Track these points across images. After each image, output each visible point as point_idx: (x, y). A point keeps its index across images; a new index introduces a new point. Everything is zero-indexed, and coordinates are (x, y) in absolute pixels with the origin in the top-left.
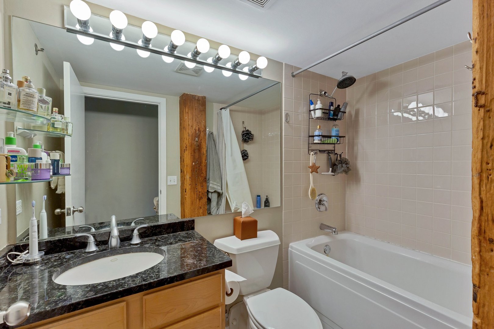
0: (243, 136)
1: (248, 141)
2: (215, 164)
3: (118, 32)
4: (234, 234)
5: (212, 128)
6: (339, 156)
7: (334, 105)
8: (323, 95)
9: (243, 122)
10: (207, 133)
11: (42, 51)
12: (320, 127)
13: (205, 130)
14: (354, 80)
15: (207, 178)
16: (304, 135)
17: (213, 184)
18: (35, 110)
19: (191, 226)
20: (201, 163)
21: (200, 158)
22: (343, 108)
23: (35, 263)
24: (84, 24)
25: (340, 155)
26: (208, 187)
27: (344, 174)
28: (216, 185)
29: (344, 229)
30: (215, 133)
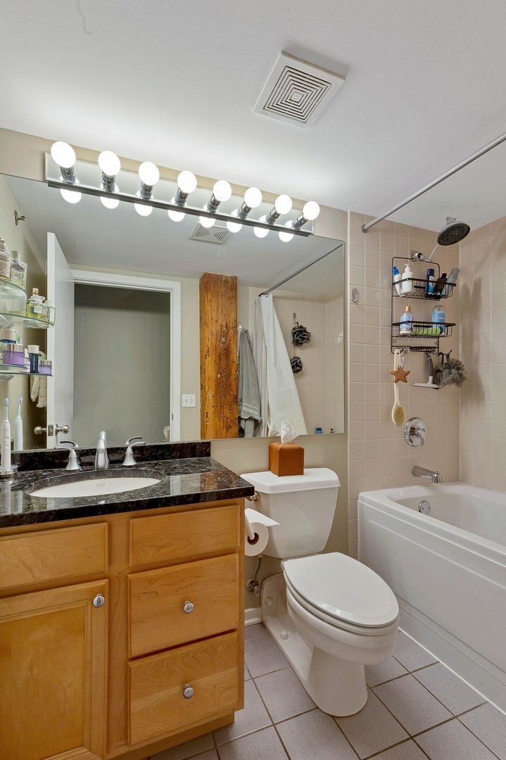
0: (294, 336)
1: (302, 343)
2: (250, 378)
3: (109, 181)
4: (270, 470)
5: (247, 323)
6: (445, 356)
7: (436, 273)
8: (417, 258)
9: (295, 314)
10: (240, 331)
11: (22, 219)
12: (410, 308)
13: (236, 326)
14: (466, 230)
15: (239, 398)
16: (384, 323)
17: (247, 407)
18: (8, 275)
19: (206, 450)
20: (229, 375)
21: (228, 367)
22: (450, 278)
23: (7, 477)
24: (68, 173)
25: (448, 356)
26: (239, 412)
27: (454, 386)
28: (251, 408)
29: (457, 479)
30: (251, 331)
